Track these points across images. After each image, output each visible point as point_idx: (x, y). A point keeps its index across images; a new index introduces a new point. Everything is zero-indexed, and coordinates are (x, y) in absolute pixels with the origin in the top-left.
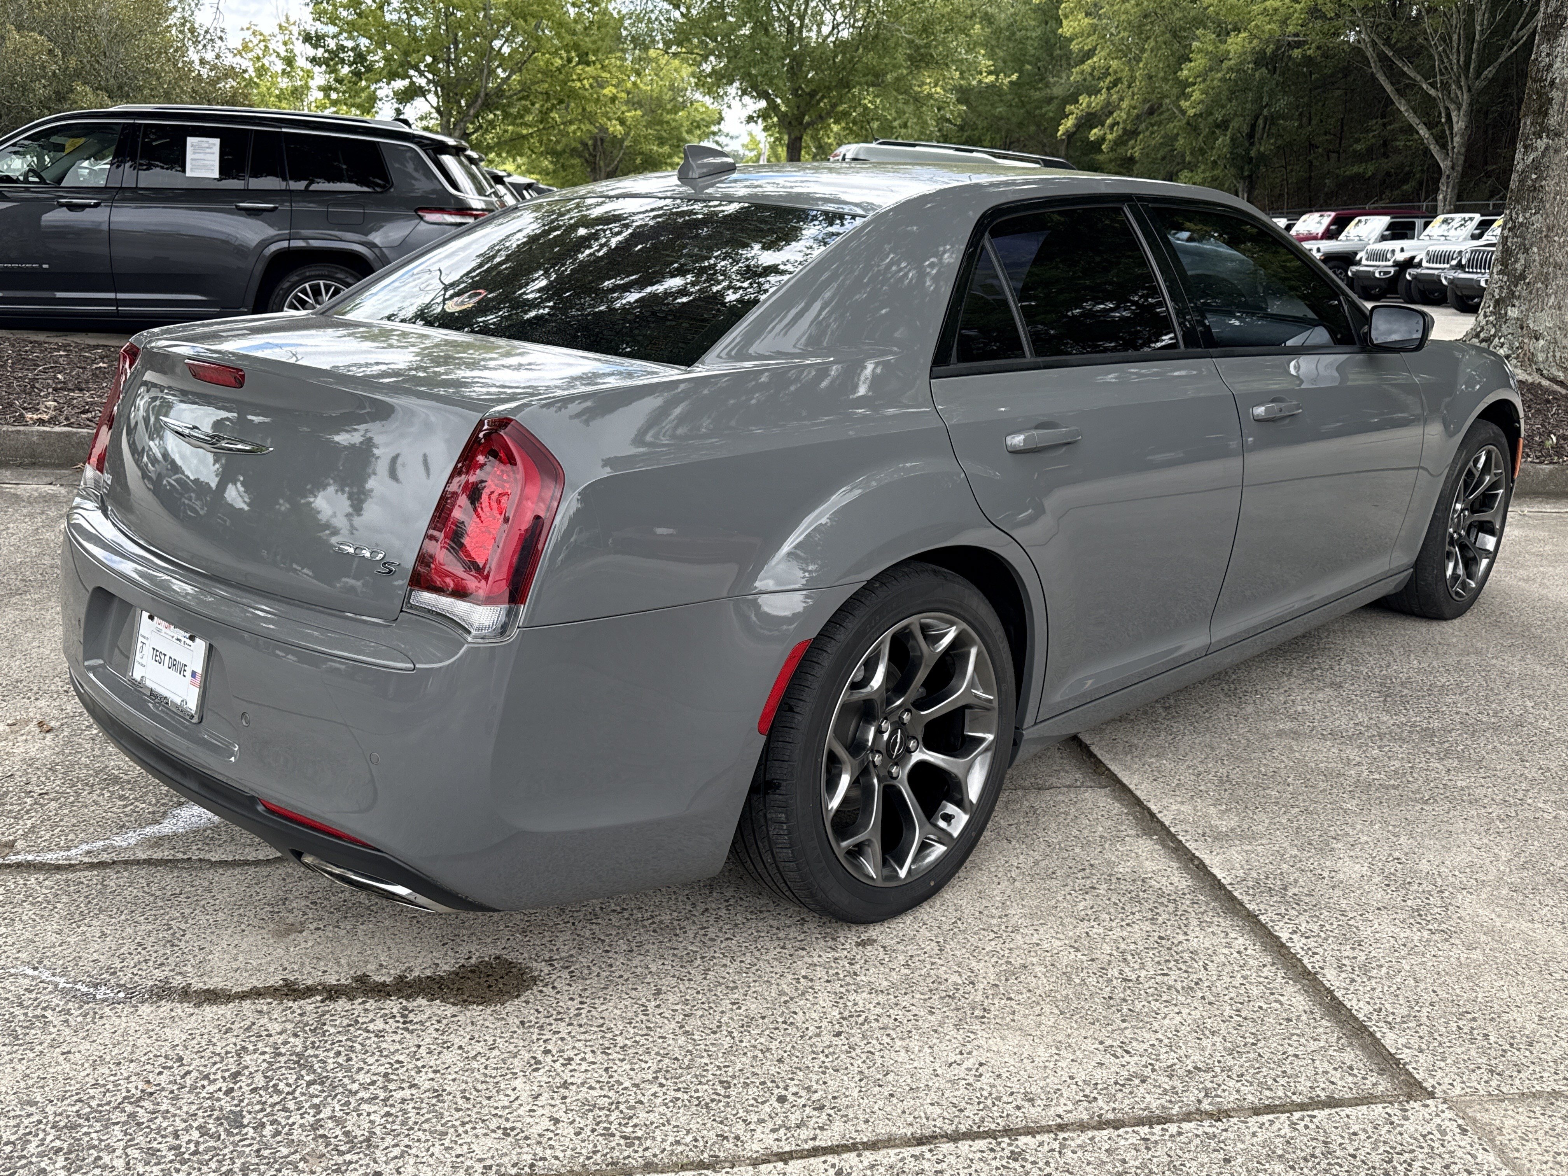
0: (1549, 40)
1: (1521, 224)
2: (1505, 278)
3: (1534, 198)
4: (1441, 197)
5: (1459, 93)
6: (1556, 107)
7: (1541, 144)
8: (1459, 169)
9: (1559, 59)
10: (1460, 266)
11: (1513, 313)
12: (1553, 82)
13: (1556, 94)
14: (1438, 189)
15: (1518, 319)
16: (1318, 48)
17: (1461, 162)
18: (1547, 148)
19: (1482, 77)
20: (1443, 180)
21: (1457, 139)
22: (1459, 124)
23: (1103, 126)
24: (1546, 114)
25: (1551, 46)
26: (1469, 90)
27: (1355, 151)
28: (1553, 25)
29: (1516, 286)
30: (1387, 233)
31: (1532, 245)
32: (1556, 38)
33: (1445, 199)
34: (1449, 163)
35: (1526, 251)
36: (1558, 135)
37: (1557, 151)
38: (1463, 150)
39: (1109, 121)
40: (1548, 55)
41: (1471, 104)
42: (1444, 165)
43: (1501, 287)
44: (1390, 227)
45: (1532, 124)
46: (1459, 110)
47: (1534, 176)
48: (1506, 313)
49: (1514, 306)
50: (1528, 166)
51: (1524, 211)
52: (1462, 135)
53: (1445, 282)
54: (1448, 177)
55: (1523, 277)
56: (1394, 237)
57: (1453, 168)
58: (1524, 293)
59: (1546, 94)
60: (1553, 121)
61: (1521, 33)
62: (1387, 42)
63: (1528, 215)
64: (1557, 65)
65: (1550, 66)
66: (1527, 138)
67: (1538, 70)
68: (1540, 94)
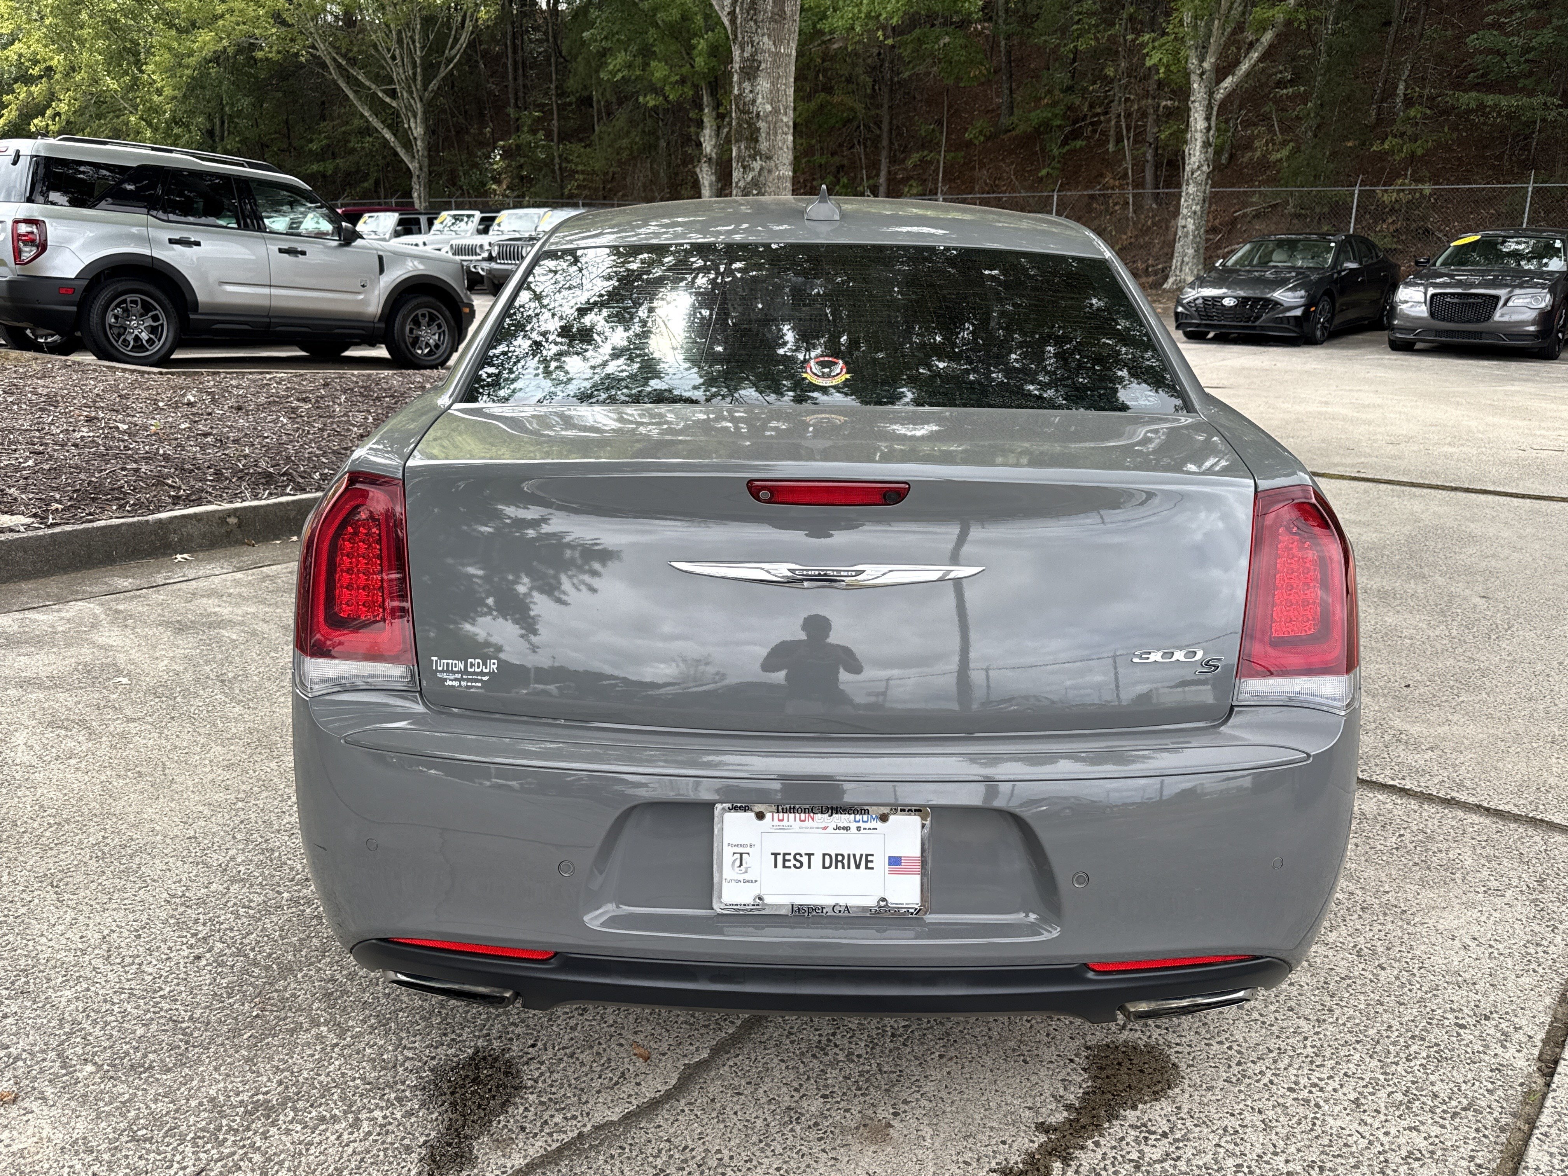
0: (749, 79)
4: (415, 195)
5: (412, 102)
6: (764, 135)
7: (757, 165)
8: (426, 170)
10: (490, 258)
12: (758, 115)
13: (761, 124)
14: (411, 189)
16: (279, 52)
17: (426, 164)
18: (762, 169)
19: (430, 89)
20: (414, 179)
21: (419, 143)
22: (418, 130)
23: (43, 116)
24: (757, 141)
25: (752, 85)
26: (421, 100)
27: (310, 151)
28: (751, 67)
30: (399, 228)
32: (755, 78)
33: (420, 197)
34: (417, 165)
36: (769, 158)
37: (770, 171)
38: (426, 153)
39: (49, 112)
40: (751, 92)
41: (424, 113)
42: (413, 166)
44: (401, 222)
45: (746, 148)
46: (415, 117)
50: (748, 183)
52: (423, 140)
53: (482, 272)
54: (418, 177)
56: (408, 232)
57: (421, 169)
59: (754, 124)
60: (764, 146)
61: (454, 52)
62: (338, 50)
64: (759, 100)
65: (754, 101)
66: (744, 160)
67: (744, 104)
68: (750, 124)
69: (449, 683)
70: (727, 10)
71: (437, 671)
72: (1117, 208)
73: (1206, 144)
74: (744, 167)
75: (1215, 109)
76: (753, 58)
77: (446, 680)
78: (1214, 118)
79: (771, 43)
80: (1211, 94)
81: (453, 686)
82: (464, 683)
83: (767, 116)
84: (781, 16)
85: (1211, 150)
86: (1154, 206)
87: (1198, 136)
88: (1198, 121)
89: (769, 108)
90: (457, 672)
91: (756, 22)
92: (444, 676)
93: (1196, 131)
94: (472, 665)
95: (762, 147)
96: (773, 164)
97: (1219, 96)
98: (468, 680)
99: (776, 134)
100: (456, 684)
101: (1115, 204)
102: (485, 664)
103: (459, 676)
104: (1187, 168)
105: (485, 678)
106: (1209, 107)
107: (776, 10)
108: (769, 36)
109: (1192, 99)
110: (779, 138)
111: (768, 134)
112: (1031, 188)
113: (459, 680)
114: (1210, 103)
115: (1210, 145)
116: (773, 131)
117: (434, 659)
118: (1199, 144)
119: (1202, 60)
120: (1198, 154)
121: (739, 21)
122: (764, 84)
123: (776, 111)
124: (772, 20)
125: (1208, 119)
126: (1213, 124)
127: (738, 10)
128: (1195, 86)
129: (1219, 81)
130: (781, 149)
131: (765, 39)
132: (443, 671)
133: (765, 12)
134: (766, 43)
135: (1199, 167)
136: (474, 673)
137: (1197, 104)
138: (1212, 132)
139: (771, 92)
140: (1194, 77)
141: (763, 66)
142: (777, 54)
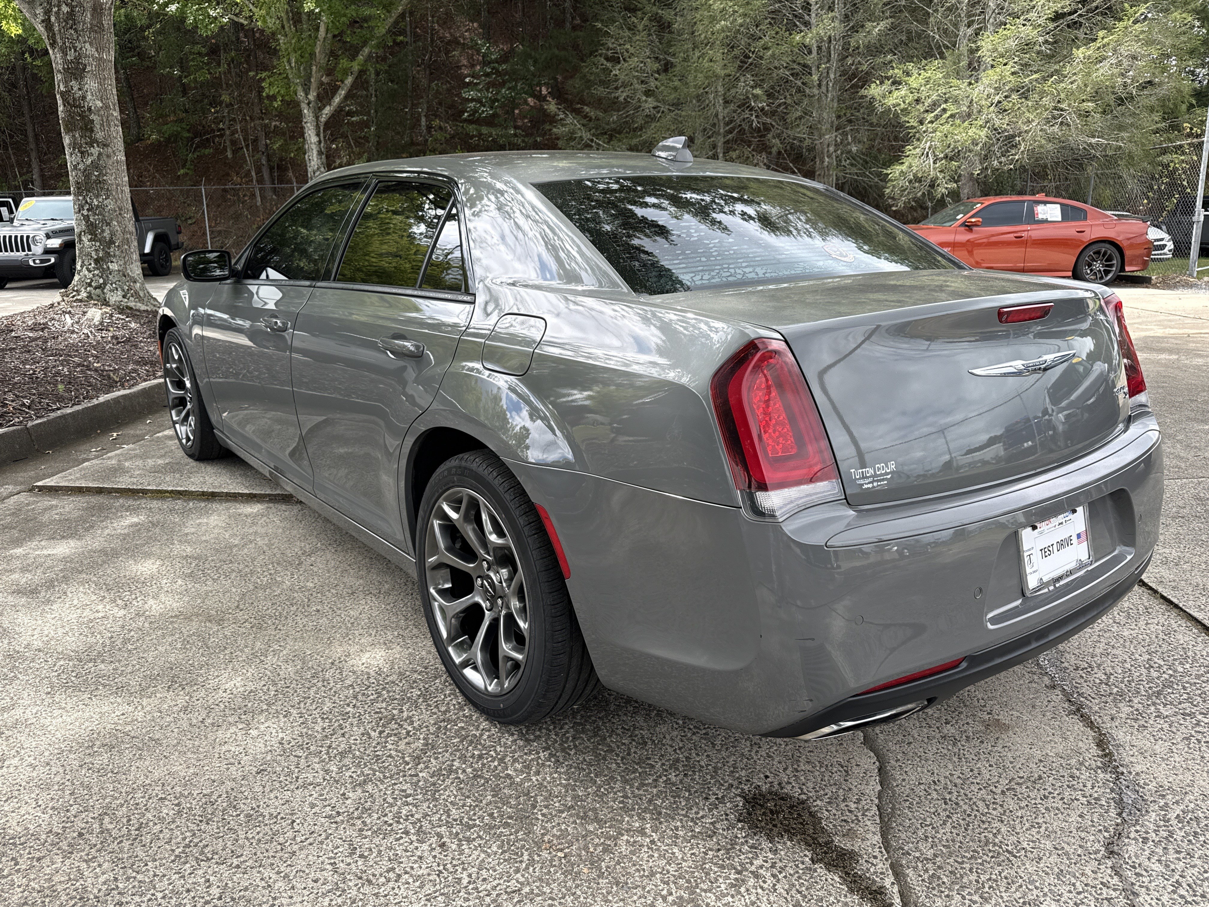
0: (76, 79)
1: (98, 206)
2: (98, 244)
3: (102, 189)
6: (98, 126)
7: (95, 150)
9: (89, 93)
11: (114, 267)
12: (90, 109)
13: (94, 117)
15: (119, 271)
18: (100, 154)
24: (92, 130)
25: (80, 84)
28: (76, 69)
29: (109, 248)
31: (112, 220)
32: (82, 78)
35: (108, 224)
36: (106, 145)
37: (108, 156)
40: (80, 89)
43: (96, 250)
45: (81, 137)
47: (96, 173)
48: (108, 267)
49: (112, 262)
50: (89, 166)
51: (97, 197)
55: (111, 242)
58: (117, 253)
59: (87, 116)
60: (99, 135)
63: (100, 200)
64: (89, 97)
65: (84, 98)
66: (81, 146)
67: (74, 99)
68: (83, 117)
69: (866, 486)
70: (41, 18)
71: (856, 479)
72: (246, 198)
73: (320, 153)
74: (82, 153)
75: (322, 128)
76: (77, 60)
77: (863, 485)
78: (322, 135)
79: (94, 50)
80: (317, 118)
81: (868, 488)
82: (875, 484)
83: (99, 111)
84: (100, 28)
85: (323, 157)
86: (274, 197)
87: (314, 146)
88: (311, 137)
89: (99, 104)
90: (870, 477)
91: (76, 30)
92: (862, 482)
93: (311, 143)
94: (879, 469)
95: (98, 136)
96: (110, 150)
97: (323, 119)
98: (878, 481)
99: (109, 126)
100: (870, 486)
101: (244, 196)
102: (887, 466)
103: (871, 479)
104: (310, 170)
105: (889, 477)
106: (317, 127)
107: (95, 22)
108: (91, 44)
109: (305, 120)
110: (112, 129)
111: (102, 125)
112: (172, 184)
113: (872, 482)
114: (317, 124)
115: (323, 153)
116: (106, 122)
117: (852, 471)
118: (315, 153)
119: (307, 94)
120: (315, 159)
121: (56, 29)
122: (91, 84)
123: (106, 107)
124: (91, 30)
125: (318, 135)
126: (322, 139)
127: (53, 19)
128: (305, 111)
129: (320, 109)
130: (116, 138)
131: (87, 45)
132: (860, 479)
133: (84, 23)
134: (89, 49)
135: (318, 169)
136: (882, 475)
137: (309, 125)
138: (322, 145)
139: (100, 91)
140: (304, 106)
141: (88, 68)
142: (100, 59)
